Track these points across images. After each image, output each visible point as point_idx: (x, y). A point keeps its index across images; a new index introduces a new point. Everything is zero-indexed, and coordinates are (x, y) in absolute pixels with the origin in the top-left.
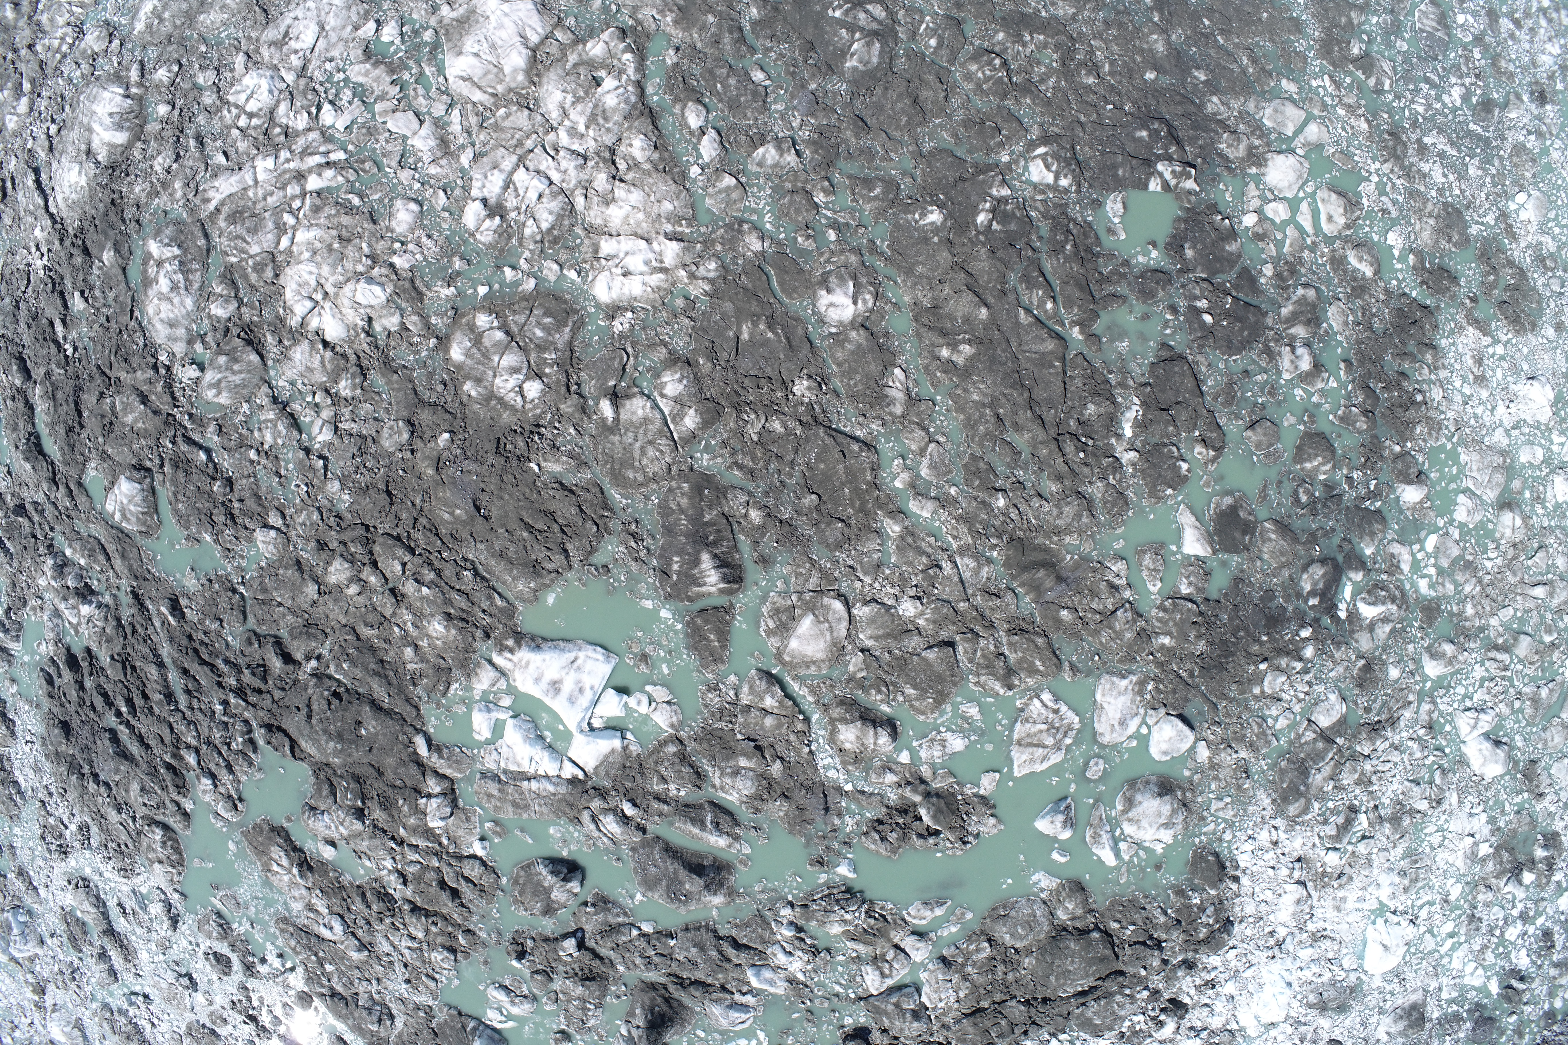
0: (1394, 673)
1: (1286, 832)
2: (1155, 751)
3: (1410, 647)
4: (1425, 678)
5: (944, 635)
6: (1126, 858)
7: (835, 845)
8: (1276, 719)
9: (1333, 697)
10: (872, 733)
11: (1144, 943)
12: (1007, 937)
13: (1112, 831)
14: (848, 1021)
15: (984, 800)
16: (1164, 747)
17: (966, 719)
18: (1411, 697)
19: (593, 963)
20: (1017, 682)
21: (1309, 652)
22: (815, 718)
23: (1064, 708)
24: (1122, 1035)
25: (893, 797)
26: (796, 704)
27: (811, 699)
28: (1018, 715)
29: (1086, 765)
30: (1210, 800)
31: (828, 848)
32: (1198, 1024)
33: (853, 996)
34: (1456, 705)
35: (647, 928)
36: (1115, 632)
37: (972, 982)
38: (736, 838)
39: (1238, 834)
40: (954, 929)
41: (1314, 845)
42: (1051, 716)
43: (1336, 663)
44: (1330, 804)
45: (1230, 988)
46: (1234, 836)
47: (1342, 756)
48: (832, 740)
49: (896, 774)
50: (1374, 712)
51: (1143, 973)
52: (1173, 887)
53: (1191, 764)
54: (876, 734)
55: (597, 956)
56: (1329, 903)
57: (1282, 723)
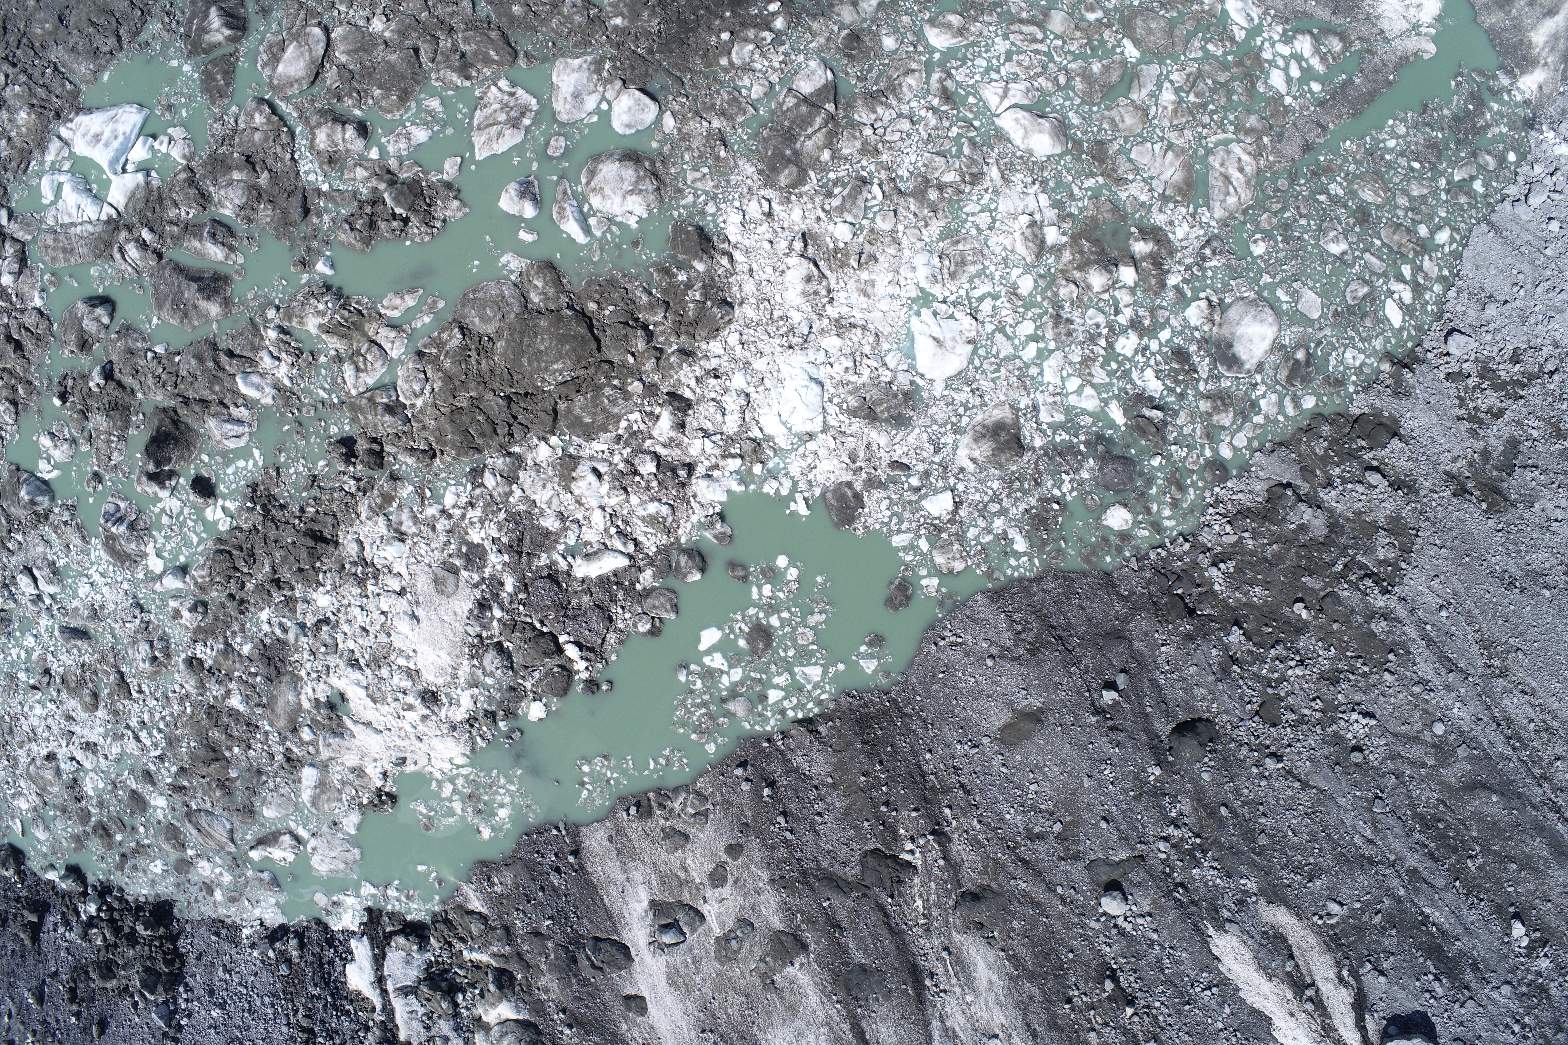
0: (889, 43)
1: (781, 203)
2: (618, 124)
3: (906, 19)
4: (931, 50)
5: (409, 42)
6: (598, 234)
7: (315, 244)
8: (750, 90)
9: (813, 64)
10: (339, 129)
11: (626, 324)
12: (477, 320)
13: (580, 207)
14: (334, 430)
15: (448, 186)
16: (626, 118)
17: (431, 113)
18: (914, 66)
19: (116, 393)
20: (474, 74)
21: (779, 23)
22: (298, 130)
23: (520, 92)
24: (619, 438)
25: (365, 191)
26: (281, 118)
27: (295, 115)
28: (478, 103)
29: (547, 144)
30: (685, 171)
31: (309, 250)
32: (709, 426)
33: (336, 401)
34: (978, 77)
35: (160, 349)
36: (564, 16)
37: (445, 372)
38: (232, 249)
39: (723, 206)
40: (427, 320)
41: (819, 219)
42: (506, 98)
43: (814, 35)
44: (832, 175)
45: (739, 381)
46: (718, 209)
47: (837, 124)
48: (312, 146)
49: (366, 169)
50: (870, 82)
51: (631, 360)
52: (654, 264)
53: (659, 136)
54: (344, 131)
55: (120, 385)
56: (851, 285)
57: (757, 92)
